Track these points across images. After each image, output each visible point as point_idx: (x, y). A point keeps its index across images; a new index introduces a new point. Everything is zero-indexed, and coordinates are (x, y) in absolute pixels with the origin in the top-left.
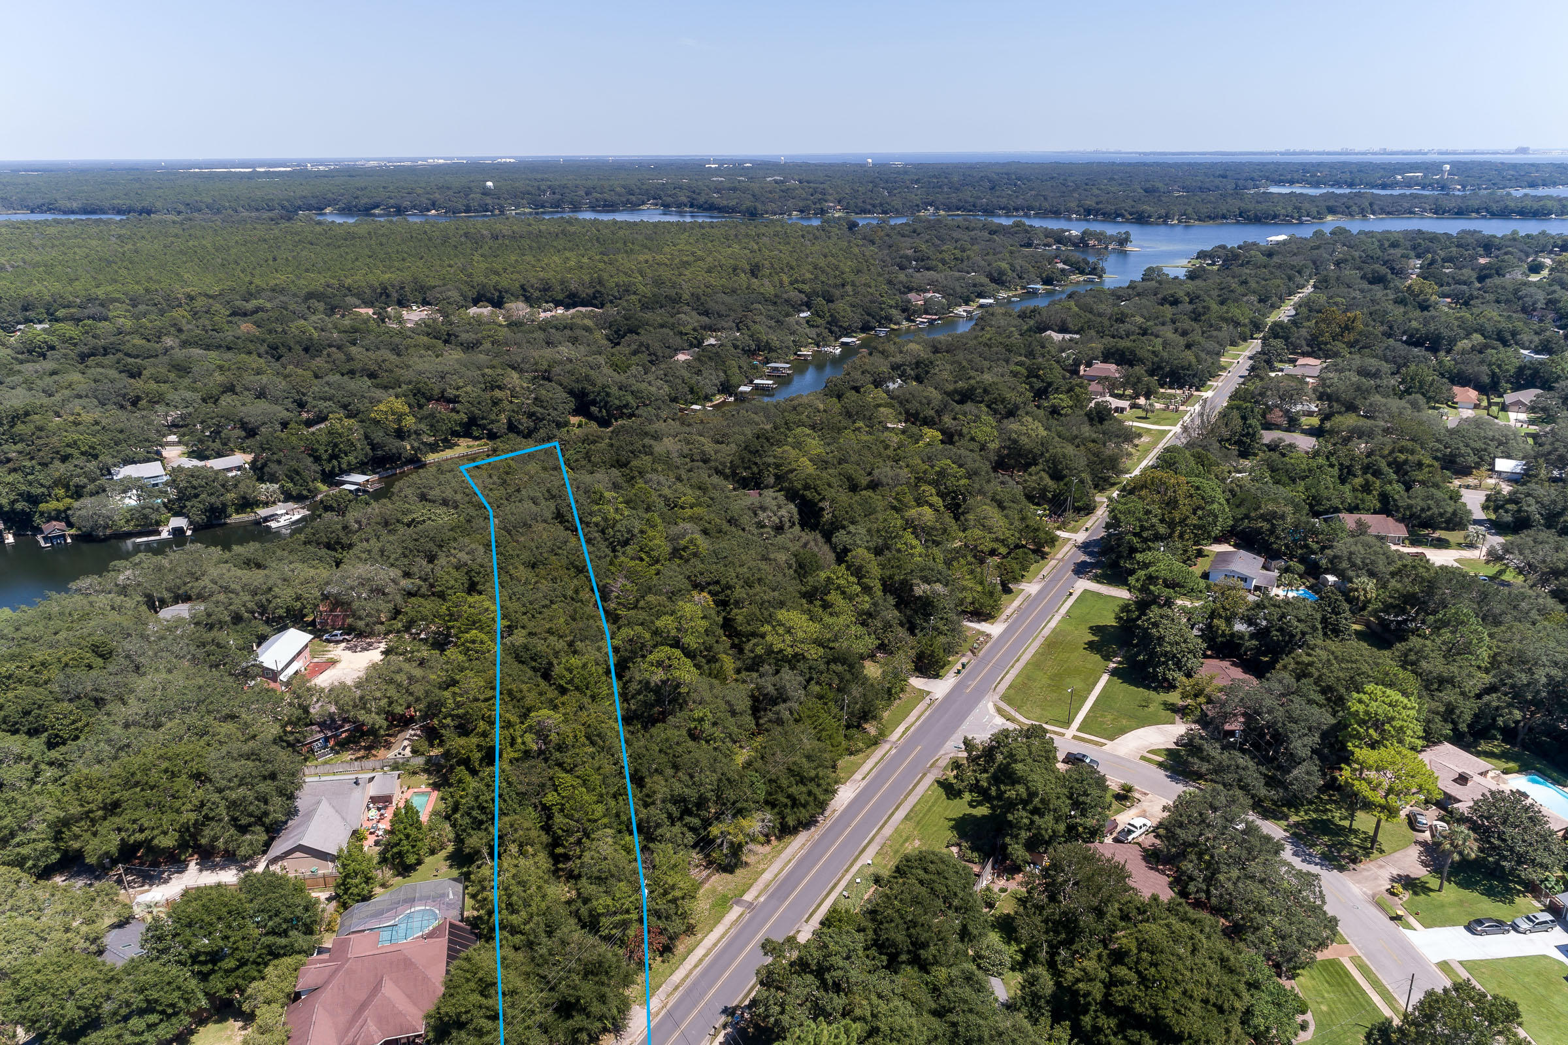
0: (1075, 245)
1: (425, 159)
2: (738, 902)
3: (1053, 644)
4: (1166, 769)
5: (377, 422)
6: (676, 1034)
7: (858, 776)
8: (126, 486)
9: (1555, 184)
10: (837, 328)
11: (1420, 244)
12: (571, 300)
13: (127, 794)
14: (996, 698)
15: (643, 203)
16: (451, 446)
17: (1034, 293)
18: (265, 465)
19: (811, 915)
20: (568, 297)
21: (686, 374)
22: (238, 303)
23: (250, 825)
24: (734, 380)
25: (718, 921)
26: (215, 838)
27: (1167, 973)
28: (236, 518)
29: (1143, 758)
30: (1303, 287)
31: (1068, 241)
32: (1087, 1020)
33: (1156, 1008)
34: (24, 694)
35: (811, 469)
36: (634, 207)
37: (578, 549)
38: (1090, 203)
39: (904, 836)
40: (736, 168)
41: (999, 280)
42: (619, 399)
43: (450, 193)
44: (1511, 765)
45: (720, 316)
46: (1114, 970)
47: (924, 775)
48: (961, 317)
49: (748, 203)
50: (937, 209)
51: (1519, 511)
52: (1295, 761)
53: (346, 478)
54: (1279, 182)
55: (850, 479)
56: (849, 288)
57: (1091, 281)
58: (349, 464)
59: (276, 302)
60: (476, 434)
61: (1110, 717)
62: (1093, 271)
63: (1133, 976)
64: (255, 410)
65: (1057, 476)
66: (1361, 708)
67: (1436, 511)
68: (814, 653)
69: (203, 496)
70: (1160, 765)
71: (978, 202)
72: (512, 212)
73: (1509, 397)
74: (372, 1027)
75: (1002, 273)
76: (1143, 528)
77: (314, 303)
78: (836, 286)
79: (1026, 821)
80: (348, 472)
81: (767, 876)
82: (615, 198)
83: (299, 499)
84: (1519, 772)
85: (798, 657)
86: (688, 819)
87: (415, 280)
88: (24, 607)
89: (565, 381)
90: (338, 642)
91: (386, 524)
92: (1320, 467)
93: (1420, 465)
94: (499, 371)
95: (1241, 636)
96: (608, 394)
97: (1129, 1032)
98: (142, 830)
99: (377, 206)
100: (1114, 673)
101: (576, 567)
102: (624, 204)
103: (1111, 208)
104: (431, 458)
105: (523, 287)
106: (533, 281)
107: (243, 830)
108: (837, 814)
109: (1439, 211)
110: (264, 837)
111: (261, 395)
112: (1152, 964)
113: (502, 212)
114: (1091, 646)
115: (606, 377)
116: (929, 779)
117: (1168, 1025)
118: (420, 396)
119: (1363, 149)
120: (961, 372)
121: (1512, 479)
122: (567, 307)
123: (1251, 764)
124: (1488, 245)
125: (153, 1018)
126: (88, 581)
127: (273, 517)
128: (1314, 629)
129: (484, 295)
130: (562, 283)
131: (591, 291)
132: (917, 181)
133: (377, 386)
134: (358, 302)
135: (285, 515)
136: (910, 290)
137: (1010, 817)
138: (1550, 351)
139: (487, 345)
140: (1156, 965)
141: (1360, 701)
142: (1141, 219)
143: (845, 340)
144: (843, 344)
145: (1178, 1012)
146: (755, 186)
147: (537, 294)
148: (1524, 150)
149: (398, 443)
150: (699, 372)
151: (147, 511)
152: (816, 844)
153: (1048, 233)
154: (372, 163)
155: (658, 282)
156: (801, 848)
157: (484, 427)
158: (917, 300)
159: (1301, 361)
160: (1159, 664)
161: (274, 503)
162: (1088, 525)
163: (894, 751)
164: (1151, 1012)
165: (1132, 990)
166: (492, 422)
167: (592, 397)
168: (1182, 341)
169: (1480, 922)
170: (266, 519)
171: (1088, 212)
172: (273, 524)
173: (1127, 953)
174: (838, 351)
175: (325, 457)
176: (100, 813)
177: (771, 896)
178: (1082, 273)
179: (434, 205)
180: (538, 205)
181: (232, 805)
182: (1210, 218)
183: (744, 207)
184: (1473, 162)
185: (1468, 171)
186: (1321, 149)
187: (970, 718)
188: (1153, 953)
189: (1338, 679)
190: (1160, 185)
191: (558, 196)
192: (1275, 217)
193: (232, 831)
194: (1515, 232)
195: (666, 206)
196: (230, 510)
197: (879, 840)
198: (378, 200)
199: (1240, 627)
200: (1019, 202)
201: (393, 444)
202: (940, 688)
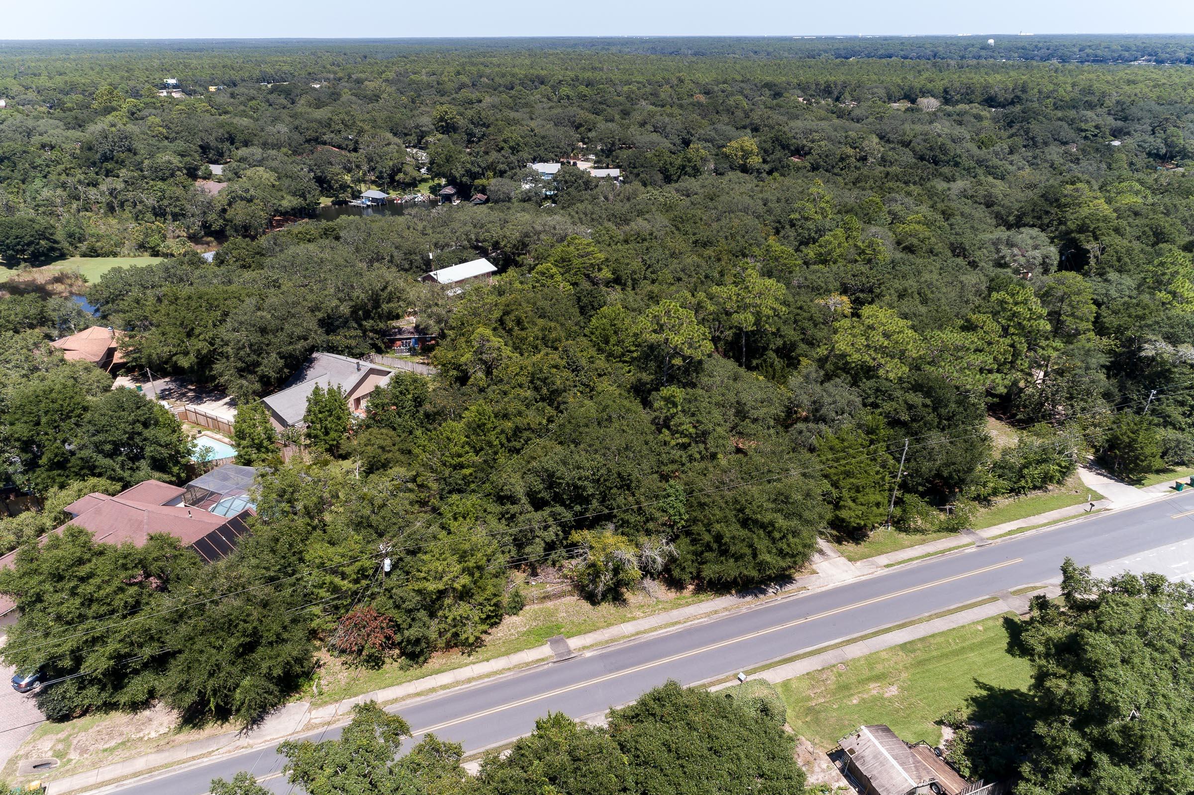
2: (557, 642)
5: (727, 156)
7: (883, 560)
23: (242, 369)
25: (507, 653)
26: (221, 374)
39: (879, 668)
47: (994, 599)
79: (1075, 754)
86: (559, 509)
107: (240, 373)
108: (803, 594)
110: (256, 387)
116: (992, 610)
152: (731, 620)
156: (708, 615)
163: (972, 550)
177: (602, 657)
197: (829, 657)
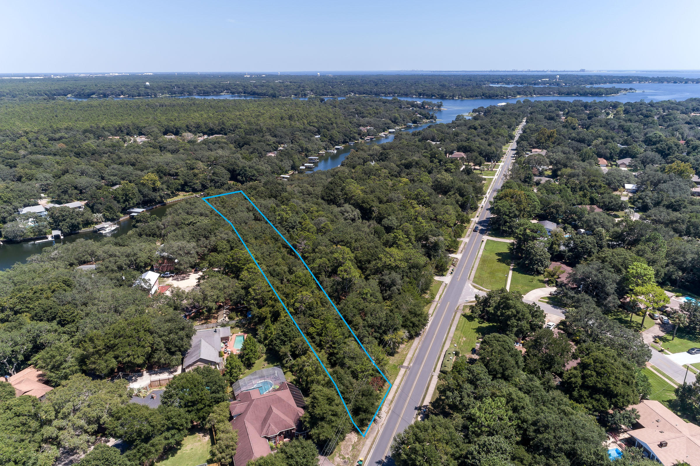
0: (420, 108)
1: (109, 73)
2: (402, 367)
3: (484, 261)
4: (550, 304)
5: (143, 184)
6: (400, 419)
8: (27, 217)
9: (600, 83)
10: (333, 142)
11: (560, 106)
12: (211, 132)
13: (117, 341)
14: (471, 282)
15: (222, 92)
16: (176, 195)
17: (410, 127)
18: (93, 205)
19: (435, 369)
20: (209, 130)
21: (277, 162)
22: (51, 135)
23: (176, 351)
24: (297, 164)
25: (397, 375)
26: (160, 359)
27: (609, 370)
28: (84, 230)
29: (539, 301)
30: (521, 122)
31: (417, 106)
32: (575, 393)
33: (606, 384)
34: (43, 303)
35: (362, 195)
36: (218, 94)
37: (273, 231)
38: (420, 91)
39: (458, 336)
40: (259, 77)
41: (395, 122)
42: (250, 172)
43: (129, 87)
44: (678, 294)
45: (281, 137)
46: (585, 372)
47: (456, 313)
48: (382, 137)
49: (271, 92)
50: (355, 94)
51: (644, 202)
52: (608, 295)
53: (132, 210)
54: (493, 83)
55: (379, 198)
56: (335, 125)
57: (432, 122)
58: (134, 203)
59: (70, 134)
60: (187, 189)
61: (520, 287)
62: (432, 117)
63: (594, 373)
64: (83, 181)
65: (462, 195)
66: (634, 271)
67: (614, 203)
68: (404, 265)
69: (68, 220)
70: (548, 303)
71: (373, 91)
72: (160, 96)
73: (619, 162)
74: (273, 426)
75: (396, 118)
76: (510, 212)
77: (87, 134)
78: (328, 124)
80: (133, 207)
81: (409, 356)
82: (209, 90)
83: (112, 220)
84: (682, 296)
85: (397, 267)
87: (134, 124)
88: (8, 269)
89: (225, 165)
90: (168, 277)
91: (177, 225)
92: (564, 188)
93: (600, 186)
94: (194, 161)
95: (564, 252)
96: (246, 171)
97: (594, 396)
98: (129, 356)
99: (93, 94)
100: (513, 270)
101: (274, 238)
102: (213, 92)
103: (429, 93)
104: (169, 201)
105: (187, 126)
106: (192, 123)
107: (173, 353)
108: (427, 330)
109: (560, 94)
110: (181, 357)
111: (82, 173)
112: (602, 367)
113: (156, 96)
114: (499, 260)
115: (242, 163)
116: (459, 315)
117: (612, 391)
118: (161, 173)
119: (521, 70)
120: (401, 157)
121: (634, 192)
122: (209, 135)
123: (590, 298)
124: (586, 106)
125: (173, 432)
126: (36, 256)
127: (103, 228)
128: (595, 246)
129: (168, 130)
130: (205, 124)
131: (220, 128)
132: (343, 82)
133: (136, 169)
134: (109, 134)
135: (109, 228)
136: (360, 126)
137: (509, 323)
138: (627, 145)
139: (181, 151)
140: (604, 368)
141: (633, 269)
142: (443, 97)
143: (337, 147)
144: (336, 149)
145: (615, 385)
146: (272, 84)
147: (194, 129)
148: (583, 70)
149: (154, 194)
150: (282, 161)
151: (41, 228)
152: (424, 342)
153: (408, 103)
154: (82, 75)
155: (249, 123)
156: (418, 344)
157: (190, 186)
158: (364, 129)
159: (533, 150)
160: (535, 264)
161: (100, 222)
162: (477, 215)
163: (439, 305)
164: (604, 386)
165: (594, 379)
166: (194, 184)
167: (238, 172)
168: (486, 143)
169: (693, 349)
170: (99, 230)
171: (420, 94)
172: (103, 232)
173: (589, 365)
174: (335, 152)
175: (122, 201)
176: (104, 351)
177: (414, 364)
178: (427, 118)
179: (122, 93)
180: (173, 93)
181: (166, 342)
182: (471, 96)
183: (269, 93)
184: (566, 75)
185: (567, 78)
186: (504, 70)
187: (464, 291)
188: (601, 363)
189: (619, 262)
190: (446, 84)
191: (181, 89)
192: (497, 96)
193: (168, 355)
194: (594, 101)
195: (233, 93)
196: (81, 226)
197: (449, 339)
198: (94, 91)
199: (562, 248)
200: (390, 90)
201: (153, 195)
202: (447, 279)
